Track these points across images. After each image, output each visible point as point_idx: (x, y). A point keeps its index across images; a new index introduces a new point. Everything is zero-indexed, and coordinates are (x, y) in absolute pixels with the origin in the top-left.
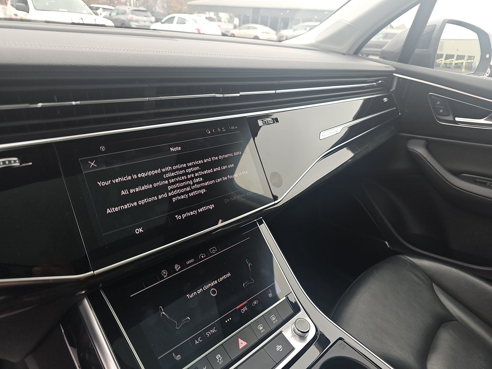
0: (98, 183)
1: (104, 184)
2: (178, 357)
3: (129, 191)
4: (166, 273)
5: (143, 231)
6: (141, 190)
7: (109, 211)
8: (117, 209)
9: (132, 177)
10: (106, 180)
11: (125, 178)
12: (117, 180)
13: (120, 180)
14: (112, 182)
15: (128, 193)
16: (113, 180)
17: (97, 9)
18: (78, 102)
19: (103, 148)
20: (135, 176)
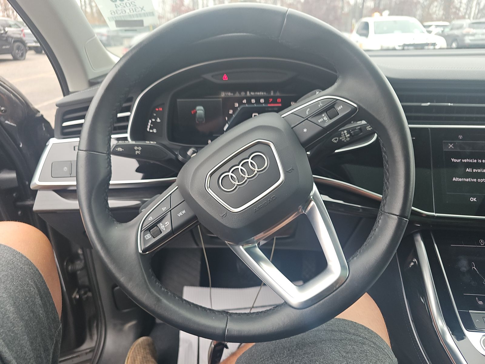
0: (452, 159)
1: (455, 160)
2: (481, 303)
3: (472, 170)
4: (483, 242)
5: (476, 201)
6: (482, 172)
7: (454, 179)
8: (460, 180)
9: (477, 161)
10: (458, 159)
11: (472, 160)
12: (465, 161)
13: (468, 161)
14: (461, 161)
15: (471, 171)
16: (462, 160)
17: (430, 26)
18: (452, 104)
19: (461, 137)
20: (480, 161)
